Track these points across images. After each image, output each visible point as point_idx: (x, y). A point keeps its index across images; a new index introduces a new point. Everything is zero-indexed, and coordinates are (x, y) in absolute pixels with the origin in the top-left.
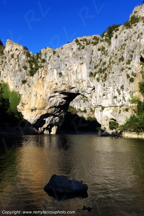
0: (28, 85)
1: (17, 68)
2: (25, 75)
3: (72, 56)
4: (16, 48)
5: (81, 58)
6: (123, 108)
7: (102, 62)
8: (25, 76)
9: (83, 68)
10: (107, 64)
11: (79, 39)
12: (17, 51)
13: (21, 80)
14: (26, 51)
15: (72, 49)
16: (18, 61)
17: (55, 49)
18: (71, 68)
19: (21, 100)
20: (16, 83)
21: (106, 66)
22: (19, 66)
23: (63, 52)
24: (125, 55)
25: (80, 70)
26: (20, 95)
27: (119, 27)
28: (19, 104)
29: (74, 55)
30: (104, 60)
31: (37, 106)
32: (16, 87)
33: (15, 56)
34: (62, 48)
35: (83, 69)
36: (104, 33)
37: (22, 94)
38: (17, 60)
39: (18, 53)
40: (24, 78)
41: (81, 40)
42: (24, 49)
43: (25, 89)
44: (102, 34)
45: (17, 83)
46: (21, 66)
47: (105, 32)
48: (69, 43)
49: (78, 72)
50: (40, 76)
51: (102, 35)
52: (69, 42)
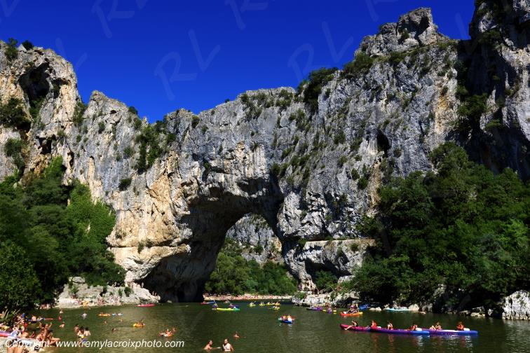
0: (135, 190)
1: (111, 152)
2: (130, 168)
3: (235, 128)
4: (111, 109)
5: (252, 134)
6: (347, 244)
7: (298, 144)
8: (128, 170)
9: (258, 154)
10: (309, 149)
11: (250, 93)
12: (114, 115)
13: (119, 178)
14: (134, 117)
15: (235, 115)
16: (114, 138)
17: (198, 113)
18: (231, 154)
19: (117, 224)
20: (107, 185)
21: (307, 152)
22: (115, 148)
23: (214, 121)
24: (347, 131)
25: (251, 160)
26: (115, 213)
27: (334, 72)
28: (110, 234)
29: (238, 127)
30: (302, 140)
31: (152, 238)
32: (107, 193)
33: (109, 127)
34: (213, 113)
35: (258, 157)
36: (302, 84)
37: (119, 211)
38: (112, 134)
39: (117, 119)
40: (127, 174)
41: (254, 98)
42: (129, 111)
43: (126, 199)
44: (298, 85)
45: (110, 185)
46: (120, 149)
47: (305, 82)
48: (228, 103)
49: (247, 162)
50: (162, 171)
51: (299, 88)
52: (228, 100)
